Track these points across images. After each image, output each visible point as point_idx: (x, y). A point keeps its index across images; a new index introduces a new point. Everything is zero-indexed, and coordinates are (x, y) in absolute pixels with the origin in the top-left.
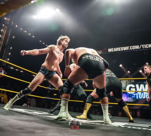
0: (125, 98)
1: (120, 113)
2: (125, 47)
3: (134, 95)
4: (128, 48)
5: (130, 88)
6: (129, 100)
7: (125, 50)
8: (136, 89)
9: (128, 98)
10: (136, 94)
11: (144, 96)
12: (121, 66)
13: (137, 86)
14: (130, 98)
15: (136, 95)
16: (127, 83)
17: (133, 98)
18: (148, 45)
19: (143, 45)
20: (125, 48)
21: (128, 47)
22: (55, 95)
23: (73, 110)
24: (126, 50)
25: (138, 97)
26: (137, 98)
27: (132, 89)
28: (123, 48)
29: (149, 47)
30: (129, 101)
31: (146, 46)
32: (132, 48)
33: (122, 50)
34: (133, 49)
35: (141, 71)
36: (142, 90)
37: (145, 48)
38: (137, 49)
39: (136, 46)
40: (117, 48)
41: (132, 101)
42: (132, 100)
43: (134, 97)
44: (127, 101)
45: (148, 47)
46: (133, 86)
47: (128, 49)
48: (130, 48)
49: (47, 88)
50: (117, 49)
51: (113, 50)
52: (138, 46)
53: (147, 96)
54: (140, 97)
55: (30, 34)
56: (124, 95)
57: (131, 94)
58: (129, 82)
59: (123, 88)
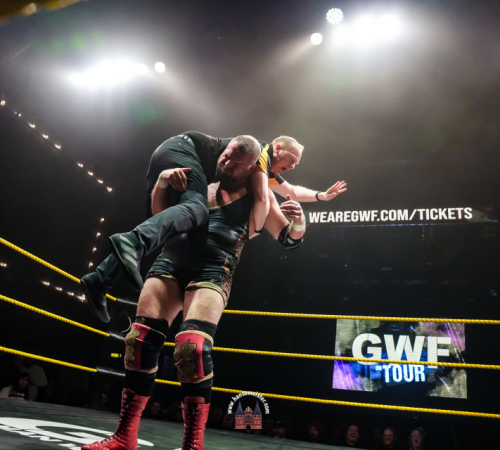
0: (347, 378)
2: (365, 212)
3: (379, 368)
4: (373, 216)
5: (367, 344)
6: (361, 385)
7: (365, 222)
8: (384, 351)
9: (358, 379)
10: (385, 367)
11: (408, 374)
13: (389, 339)
14: (365, 379)
15: (383, 372)
16: (355, 328)
17: (375, 381)
18: (436, 211)
19: (421, 211)
20: (366, 216)
21: (373, 212)
22: (115, 355)
24: (367, 220)
25: (391, 377)
26: (387, 380)
27: (370, 350)
28: (357, 212)
29: (441, 218)
30: (359, 389)
31: (429, 214)
32: (385, 215)
33: (353, 220)
34: (391, 219)
36: (404, 357)
37: (428, 218)
38: (401, 222)
39: (400, 211)
40: (337, 213)
41: (371, 390)
42: (369, 387)
43: (378, 375)
44: (354, 388)
45: (436, 217)
46: (375, 339)
47: (373, 219)
48: (379, 216)
49: (108, 335)
50: (337, 217)
51: (326, 219)
52: (406, 211)
53: (420, 375)
54: (398, 377)
55: (46, 137)
56: (346, 367)
57: (368, 366)
58: (364, 327)
59: (341, 346)
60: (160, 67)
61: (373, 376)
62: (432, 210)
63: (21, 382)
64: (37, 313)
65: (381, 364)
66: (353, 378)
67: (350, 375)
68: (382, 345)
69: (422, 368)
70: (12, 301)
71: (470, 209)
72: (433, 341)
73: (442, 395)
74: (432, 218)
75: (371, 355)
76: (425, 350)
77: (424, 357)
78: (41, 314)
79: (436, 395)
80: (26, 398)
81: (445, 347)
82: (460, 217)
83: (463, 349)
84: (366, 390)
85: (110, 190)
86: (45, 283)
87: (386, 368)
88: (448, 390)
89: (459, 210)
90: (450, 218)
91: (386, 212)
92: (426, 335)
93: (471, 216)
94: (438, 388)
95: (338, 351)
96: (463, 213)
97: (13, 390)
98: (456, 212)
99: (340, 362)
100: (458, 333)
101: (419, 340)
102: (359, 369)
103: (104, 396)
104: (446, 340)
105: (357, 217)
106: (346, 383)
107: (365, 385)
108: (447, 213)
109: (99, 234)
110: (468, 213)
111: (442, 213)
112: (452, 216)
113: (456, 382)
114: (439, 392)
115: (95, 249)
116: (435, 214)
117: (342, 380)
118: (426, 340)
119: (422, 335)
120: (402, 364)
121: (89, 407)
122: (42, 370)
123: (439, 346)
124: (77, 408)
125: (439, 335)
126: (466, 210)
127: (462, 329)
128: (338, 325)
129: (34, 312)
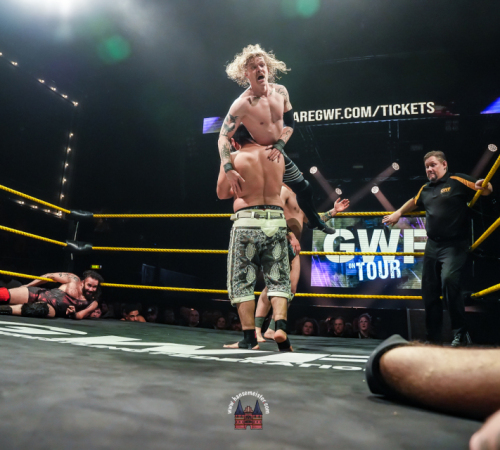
0: (323, 275)
1: (308, 324)
2: (329, 111)
4: (337, 114)
5: (340, 240)
6: (338, 282)
7: (329, 121)
8: (358, 248)
9: (334, 277)
10: (358, 264)
11: (383, 270)
12: (314, 170)
13: (362, 233)
14: (341, 276)
15: (357, 268)
17: (351, 277)
18: (399, 106)
19: (384, 107)
20: (330, 114)
21: (337, 110)
22: (96, 267)
23: (154, 317)
24: (331, 118)
25: (365, 273)
26: (361, 278)
27: (343, 246)
28: (321, 111)
29: (403, 113)
30: (336, 285)
31: (393, 110)
32: (349, 113)
33: (317, 119)
34: (354, 116)
35: (375, 190)
37: (391, 114)
38: (365, 119)
39: (363, 108)
40: (302, 113)
41: (347, 286)
42: (345, 283)
43: (353, 272)
44: (331, 285)
45: (399, 112)
46: (348, 235)
47: (336, 118)
48: (343, 114)
49: (65, 244)
50: (302, 117)
52: (369, 108)
53: (395, 271)
54: (372, 275)
56: (323, 265)
57: (344, 264)
61: (348, 273)
62: (395, 106)
65: (358, 258)
66: (330, 275)
67: (327, 273)
68: (356, 241)
69: (398, 263)
71: (433, 104)
72: (409, 234)
74: (395, 113)
76: (401, 246)
81: (422, 240)
82: (422, 111)
84: (343, 286)
85: (76, 104)
86: (20, 202)
87: (360, 265)
88: (418, 282)
89: (422, 104)
90: (413, 113)
91: (350, 110)
93: (433, 110)
94: (409, 281)
96: (426, 108)
98: (419, 107)
102: (335, 267)
105: (321, 116)
106: (323, 280)
107: (342, 281)
108: (409, 108)
110: (431, 107)
111: (405, 109)
112: (415, 111)
114: (411, 285)
116: (398, 109)
117: (319, 278)
119: (398, 228)
126: (428, 104)
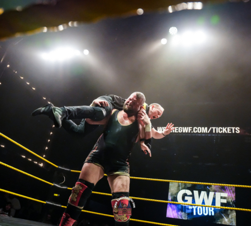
0: (174, 212)
2: (185, 128)
3: (190, 208)
4: (190, 130)
5: (185, 195)
6: (181, 216)
7: (185, 133)
8: (193, 199)
9: (180, 213)
11: (206, 211)
14: (183, 213)
15: (193, 209)
16: (179, 186)
17: (188, 214)
18: (221, 128)
19: (214, 128)
20: (186, 130)
21: (190, 128)
24: (187, 132)
25: (197, 213)
26: (195, 214)
27: (186, 198)
28: (181, 128)
29: (224, 132)
30: (180, 218)
31: (218, 130)
32: (196, 130)
33: (179, 131)
34: (198, 132)
36: (203, 203)
37: (217, 132)
38: (203, 133)
39: (203, 128)
41: (186, 219)
42: (185, 217)
43: (190, 211)
44: (177, 218)
45: (222, 131)
46: (189, 192)
47: (189, 132)
48: (192, 130)
49: (53, 184)
52: (206, 128)
53: (211, 212)
54: (200, 213)
55: (28, 84)
56: (174, 207)
57: (185, 206)
58: (183, 186)
59: (172, 195)
60: (86, 52)
61: (188, 211)
62: (219, 128)
63: (7, 207)
64: (18, 172)
65: (191, 205)
66: (177, 212)
67: (175, 211)
68: (193, 196)
69: (213, 209)
70: (6, 165)
71: (239, 128)
72: (218, 195)
73: (223, 223)
74: (219, 132)
75: (187, 201)
76: (214, 199)
77: (214, 203)
78: (19, 172)
79: (220, 223)
80: (9, 215)
81: (224, 198)
82: (233, 132)
83: (234, 199)
84: (184, 219)
86: (23, 156)
87: (194, 208)
88: (226, 221)
89: (233, 128)
90: (228, 132)
91: (196, 128)
92: (215, 191)
93: (239, 132)
94: (221, 220)
95: (170, 198)
96: (235, 130)
97: (3, 211)
98: (232, 129)
99: (171, 204)
100: (232, 191)
101: (211, 194)
102: (180, 207)
103: (49, 216)
104: (225, 195)
105: (181, 130)
106: (173, 214)
107: (183, 216)
108: (227, 130)
109: (52, 133)
110: (238, 130)
111: (224, 130)
112: (230, 131)
113: (230, 216)
114: (221, 222)
115: (49, 140)
116: (221, 130)
117: (171, 213)
118: (215, 194)
119: (213, 191)
120: (202, 206)
121: (41, 222)
122: (18, 201)
123: (222, 198)
124: (35, 222)
125: (222, 192)
126: (236, 129)
127: (234, 189)
128: (170, 185)
129: (16, 171)
